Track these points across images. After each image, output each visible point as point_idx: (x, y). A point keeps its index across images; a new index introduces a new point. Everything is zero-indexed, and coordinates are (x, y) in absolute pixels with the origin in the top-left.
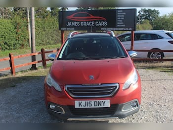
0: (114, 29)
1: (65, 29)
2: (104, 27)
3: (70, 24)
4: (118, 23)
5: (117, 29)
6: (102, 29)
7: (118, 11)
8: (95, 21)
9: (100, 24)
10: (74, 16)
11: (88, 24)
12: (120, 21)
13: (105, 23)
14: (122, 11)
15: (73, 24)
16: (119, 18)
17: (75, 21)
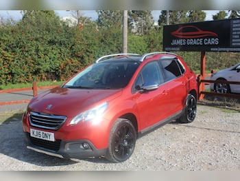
0: (228, 49)
2: (214, 46)
3: (174, 43)
4: (233, 40)
5: (231, 49)
6: (212, 49)
8: (204, 38)
9: (209, 42)
10: (180, 32)
11: (195, 42)
12: (236, 37)
13: (216, 41)
14: (239, 21)
15: (178, 42)
16: (235, 33)
17: (180, 39)
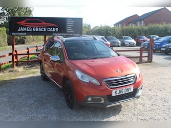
1: (17, 34)
2: (55, 32)
3: (21, 29)
4: (68, 30)
6: (53, 34)
7: (68, 20)
8: (47, 27)
9: (51, 30)
10: (25, 22)
11: (40, 30)
12: (70, 28)
13: (57, 30)
14: (71, 20)
15: (25, 29)
16: (69, 26)
17: (27, 27)
